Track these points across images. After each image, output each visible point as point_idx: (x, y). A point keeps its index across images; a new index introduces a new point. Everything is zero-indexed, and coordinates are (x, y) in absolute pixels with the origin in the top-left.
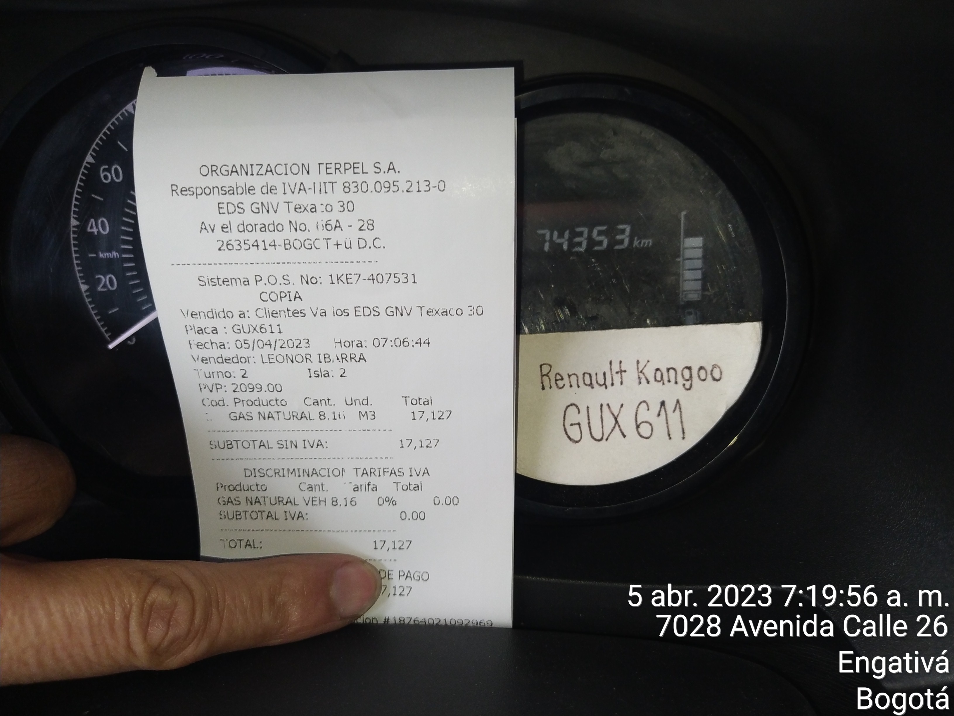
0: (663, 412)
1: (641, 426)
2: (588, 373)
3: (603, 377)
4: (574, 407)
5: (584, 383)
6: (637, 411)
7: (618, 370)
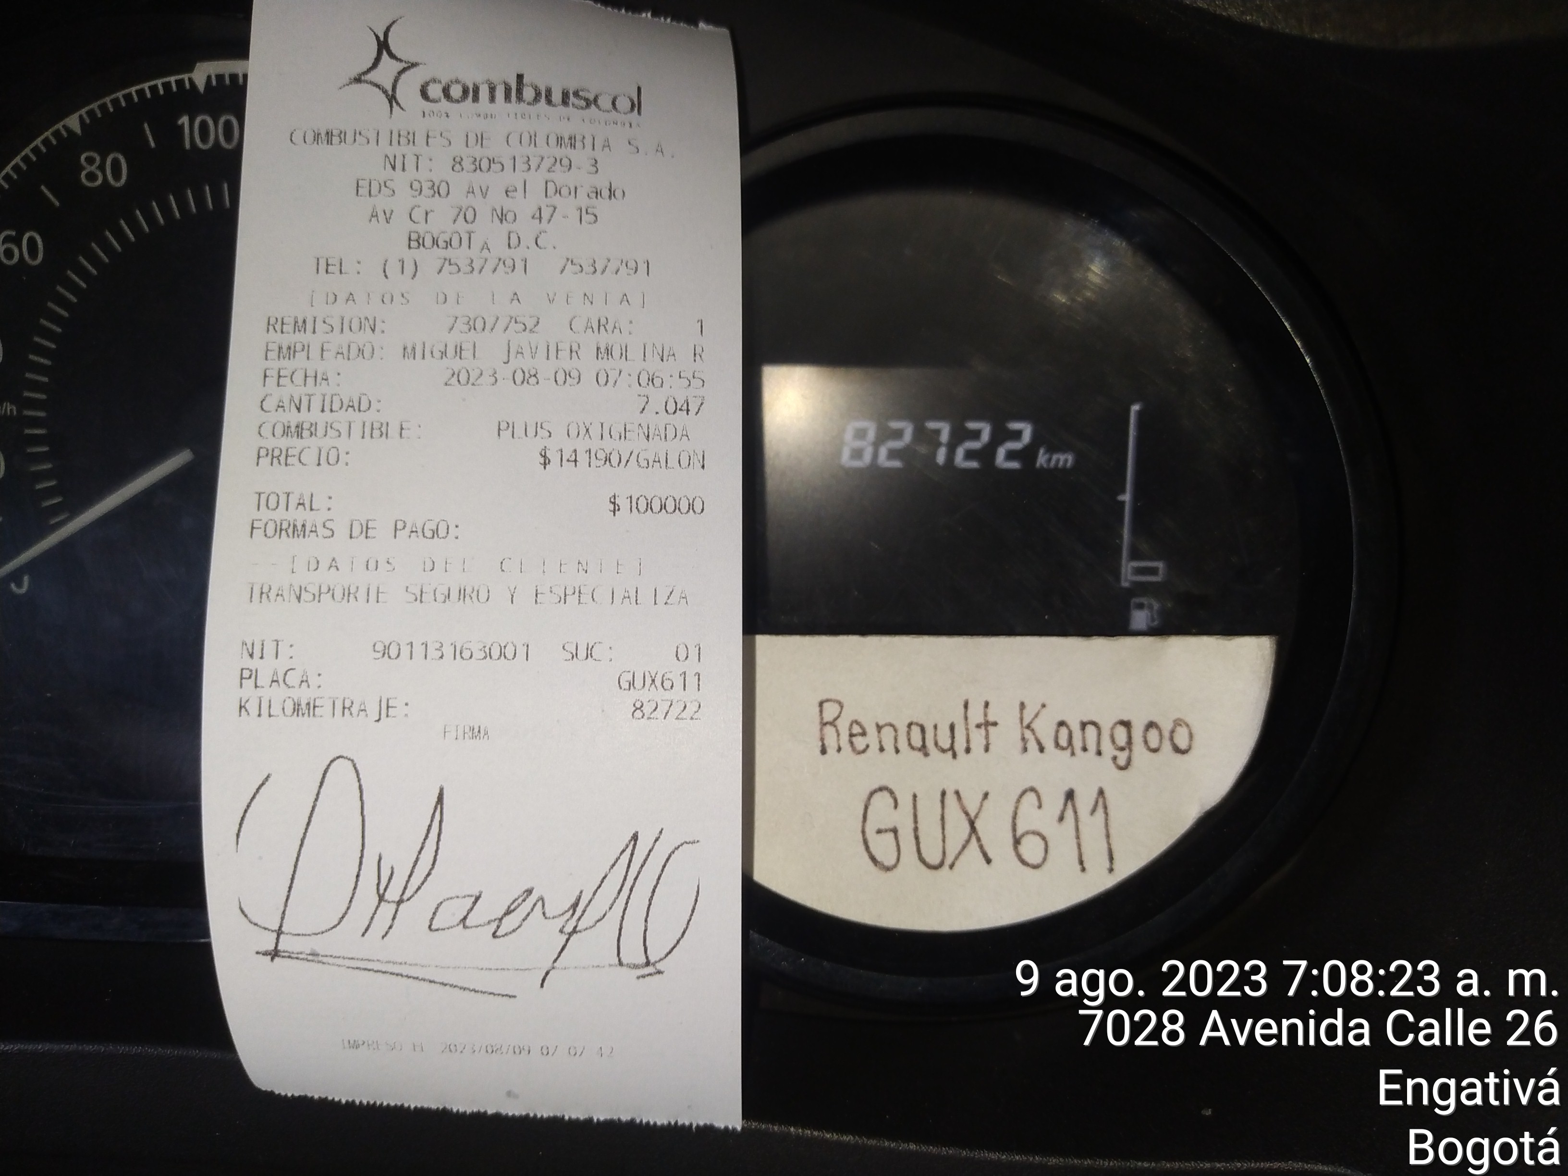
0: (1069, 813)
1: (1024, 841)
2: (917, 724)
3: (948, 733)
4: (886, 794)
5: (910, 744)
6: (1017, 808)
7: (981, 720)
